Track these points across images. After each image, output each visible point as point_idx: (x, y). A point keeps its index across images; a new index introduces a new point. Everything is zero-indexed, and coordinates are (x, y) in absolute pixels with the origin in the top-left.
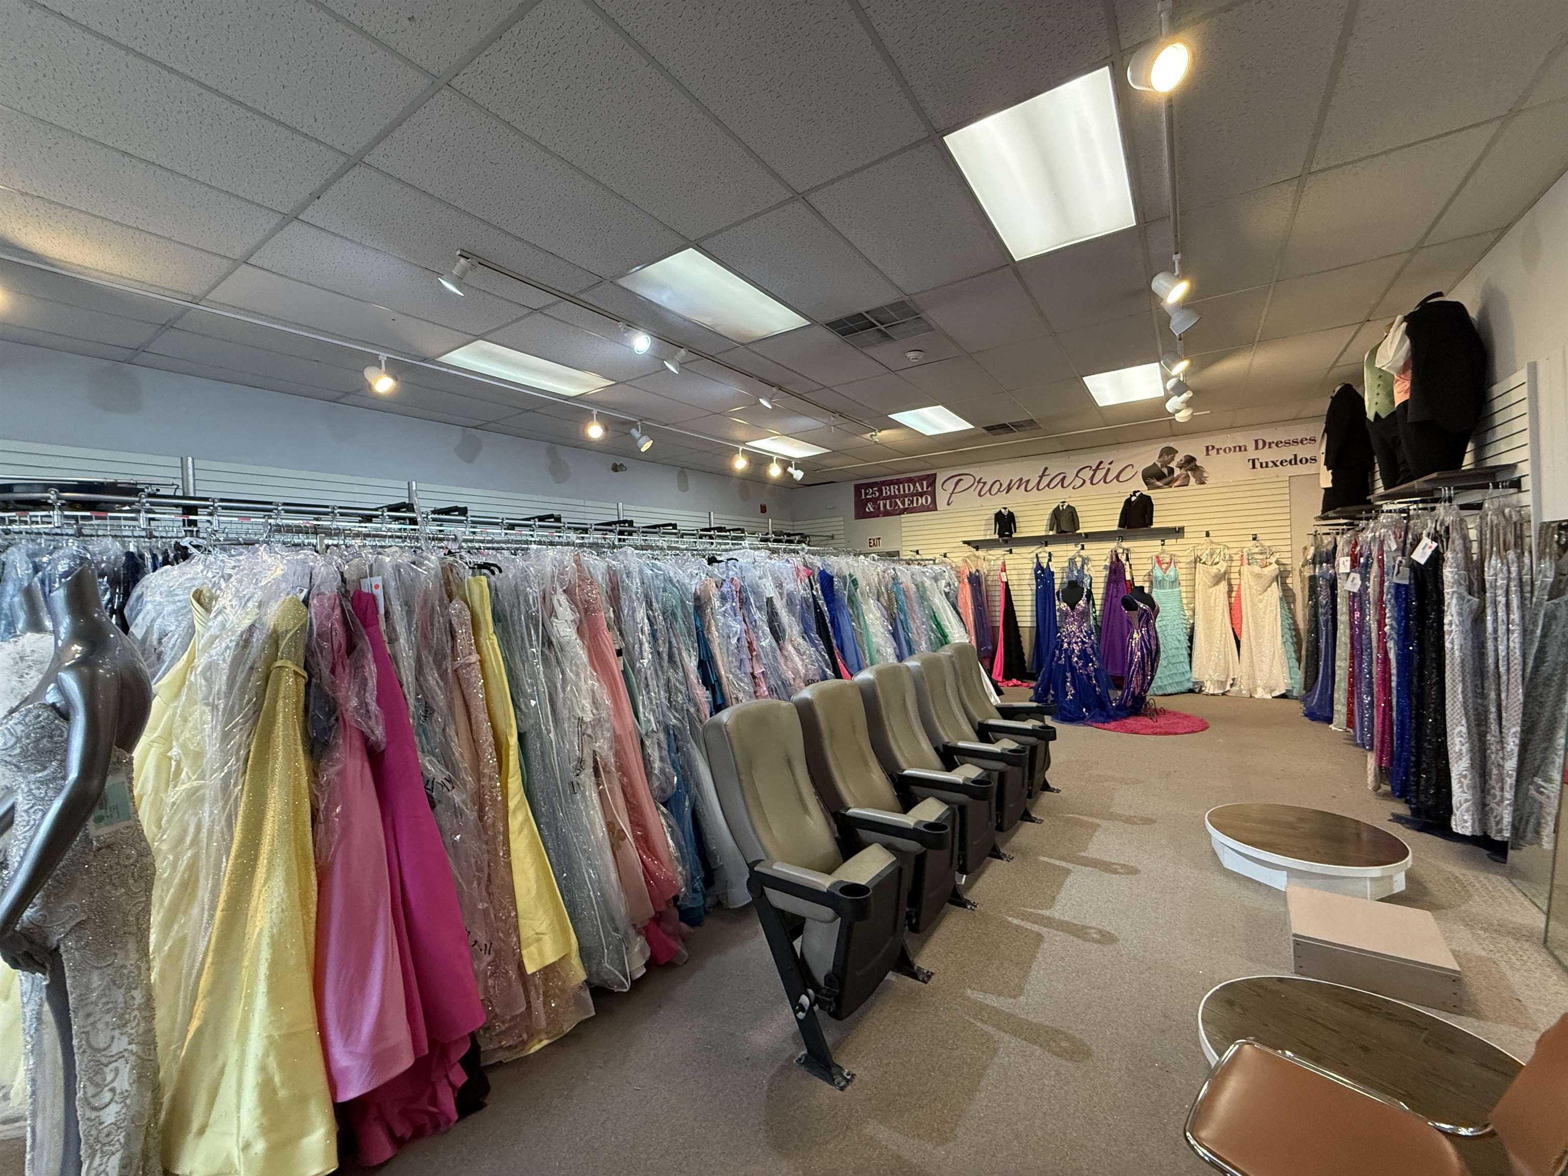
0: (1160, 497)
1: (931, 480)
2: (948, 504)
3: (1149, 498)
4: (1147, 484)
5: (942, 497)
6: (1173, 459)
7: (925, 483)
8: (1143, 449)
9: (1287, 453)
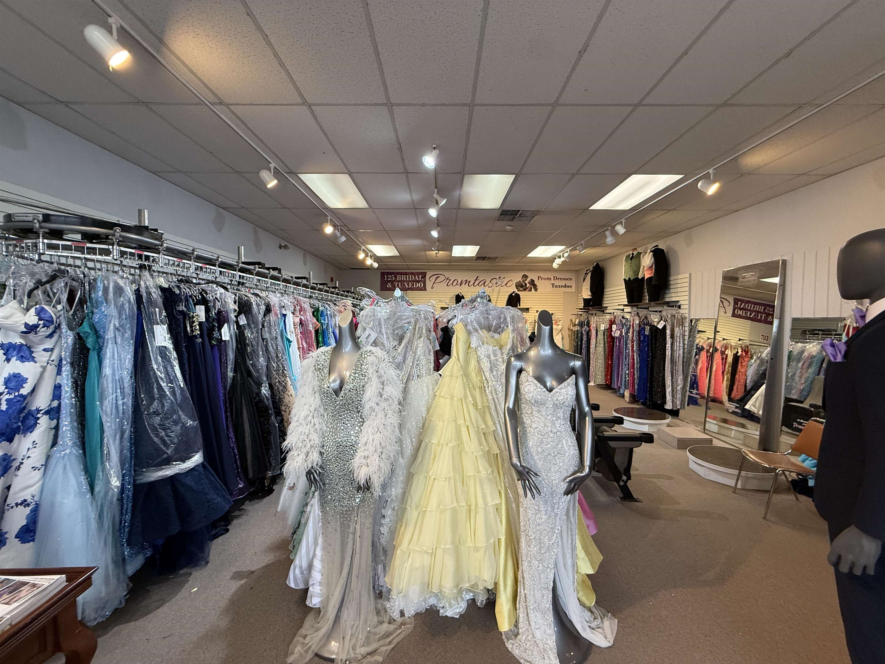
0: (522, 294)
1: (424, 275)
2: (432, 288)
3: (519, 295)
4: (517, 289)
5: (429, 284)
6: (526, 280)
7: (420, 276)
8: (516, 274)
9: (563, 283)
